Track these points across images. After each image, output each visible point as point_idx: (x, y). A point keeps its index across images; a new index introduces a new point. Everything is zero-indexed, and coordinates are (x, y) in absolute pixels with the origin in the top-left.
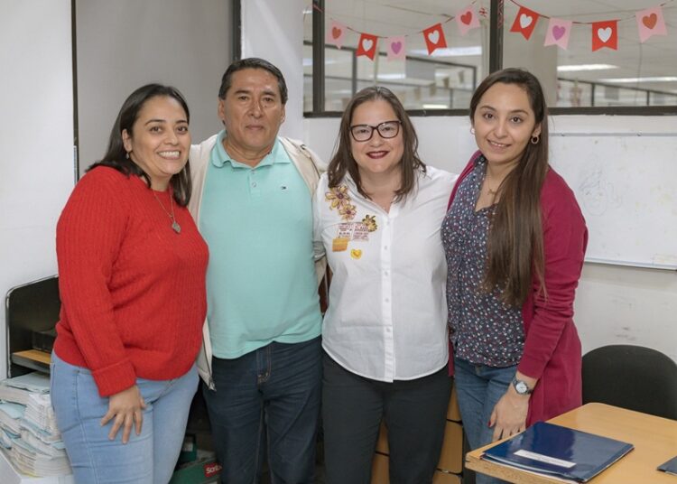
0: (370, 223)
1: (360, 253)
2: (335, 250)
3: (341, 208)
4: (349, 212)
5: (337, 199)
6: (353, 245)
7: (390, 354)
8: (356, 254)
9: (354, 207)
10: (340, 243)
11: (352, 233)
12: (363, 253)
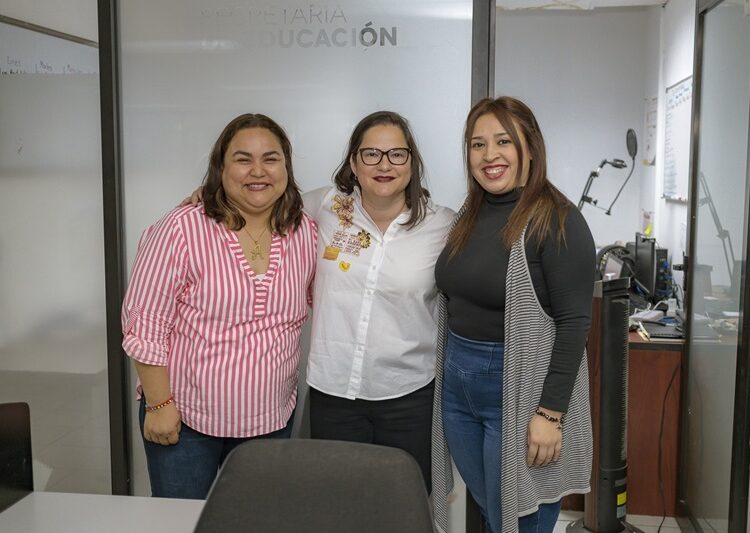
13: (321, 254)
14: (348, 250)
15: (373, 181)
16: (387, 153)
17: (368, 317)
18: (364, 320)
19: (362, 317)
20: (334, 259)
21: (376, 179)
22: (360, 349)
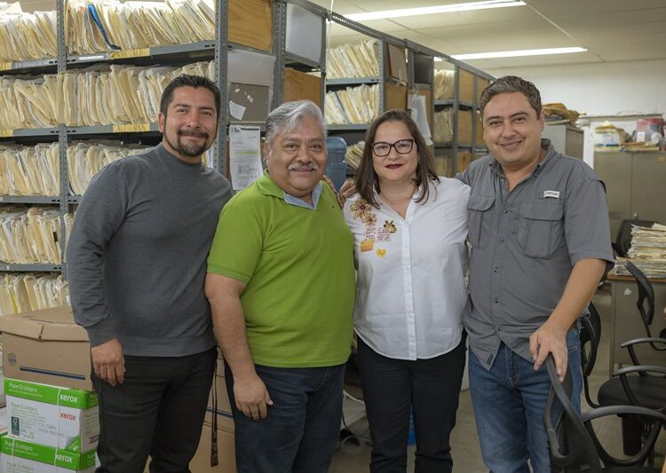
0: (390, 226)
1: (384, 251)
2: (363, 251)
3: (364, 217)
4: (371, 220)
5: (360, 210)
6: (377, 246)
7: (412, 336)
8: (381, 253)
9: (374, 216)
10: (367, 244)
11: (376, 236)
12: (387, 252)
13: (359, 250)
14: (380, 238)
15: (386, 169)
16: (394, 145)
17: (410, 288)
18: (408, 291)
19: (406, 290)
20: (370, 249)
21: (388, 166)
22: (410, 317)
